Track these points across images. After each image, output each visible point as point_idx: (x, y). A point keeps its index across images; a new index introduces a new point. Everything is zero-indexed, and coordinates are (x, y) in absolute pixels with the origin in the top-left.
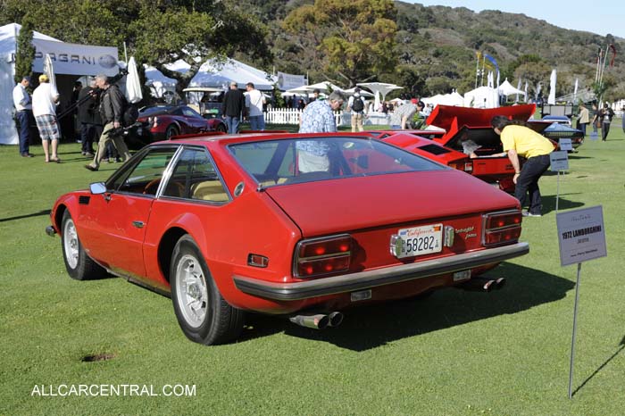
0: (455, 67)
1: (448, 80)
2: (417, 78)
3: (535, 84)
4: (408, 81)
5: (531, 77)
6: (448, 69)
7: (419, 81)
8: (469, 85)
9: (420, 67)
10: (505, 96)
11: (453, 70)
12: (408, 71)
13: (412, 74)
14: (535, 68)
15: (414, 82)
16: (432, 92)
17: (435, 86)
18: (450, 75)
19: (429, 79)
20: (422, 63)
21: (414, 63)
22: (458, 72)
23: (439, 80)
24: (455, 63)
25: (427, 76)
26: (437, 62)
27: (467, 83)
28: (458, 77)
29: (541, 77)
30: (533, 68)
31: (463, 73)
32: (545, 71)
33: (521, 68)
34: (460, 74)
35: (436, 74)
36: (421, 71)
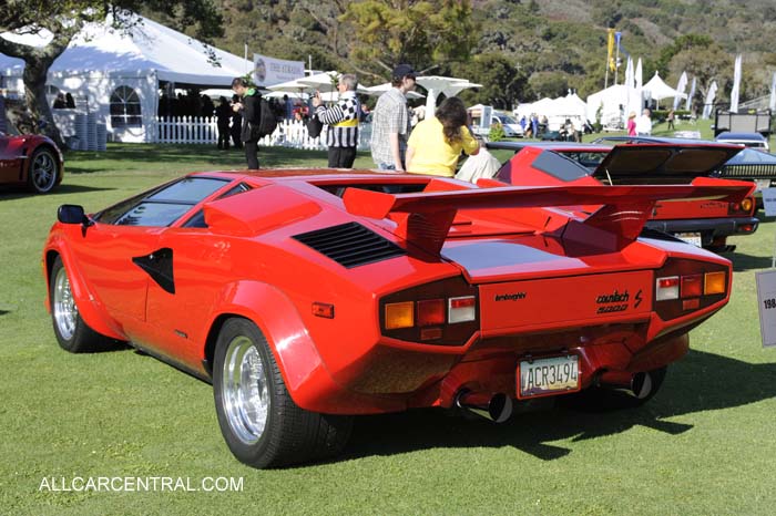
0: (577, 56)
1: (565, 76)
2: (514, 72)
3: (704, 81)
4: (500, 77)
5: (697, 69)
6: (566, 58)
7: (518, 77)
8: (596, 83)
9: (522, 56)
10: (654, 101)
11: (574, 61)
12: (500, 62)
13: (507, 66)
14: (704, 57)
15: (509, 78)
16: (538, 95)
17: (545, 85)
18: (568, 68)
19: (535, 75)
20: (526, 48)
21: (513, 50)
22: (582, 64)
23: (551, 76)
24: (576, 49)
25: (532, 69)
26: (548, 47)
27: (594, 80)
28: (582, 72)
29: (713, 70)
30: (701, 56)
31: (588, 64)
32: (720, 61)
33: (680, 55)
34: (586, 66)
35: (547, 67)
36: (523, 62)
